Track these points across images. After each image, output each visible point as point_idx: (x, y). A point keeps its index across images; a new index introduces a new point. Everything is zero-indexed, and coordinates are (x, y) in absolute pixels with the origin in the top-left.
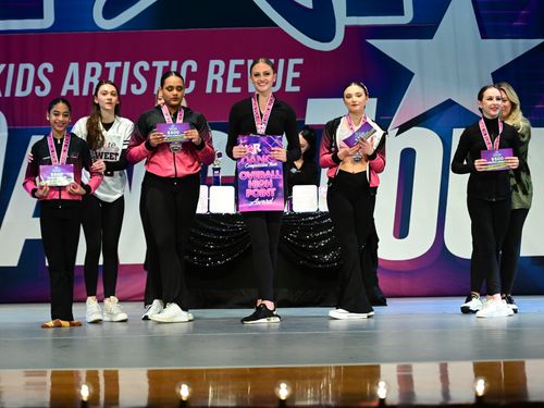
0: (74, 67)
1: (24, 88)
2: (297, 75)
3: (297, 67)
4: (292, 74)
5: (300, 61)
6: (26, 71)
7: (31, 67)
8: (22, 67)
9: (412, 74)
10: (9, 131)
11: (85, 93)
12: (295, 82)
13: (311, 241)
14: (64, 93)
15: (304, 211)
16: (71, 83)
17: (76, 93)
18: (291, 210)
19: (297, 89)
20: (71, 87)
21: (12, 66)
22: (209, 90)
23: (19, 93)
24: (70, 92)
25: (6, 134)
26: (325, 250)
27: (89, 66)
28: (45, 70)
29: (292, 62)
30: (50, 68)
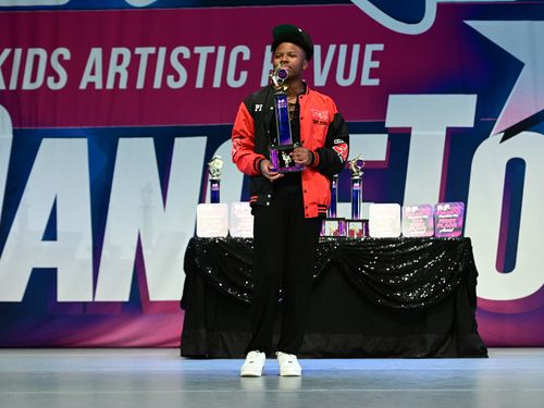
0: (96, 54)
1: (33, 79)
2: (376, 64)
3: (375, 55)
4: (369, 64)
5: (380, 47)
6: (37, 58)
7: (42, 53)
8: (32, 52)
9: (521, 65)
10: (15, 132)
11: (110, 85)
12: (373, 73)
13: (392, 275)
14: (83, 86)
15: (383, 237)
16: (93, 73)
17: (99, 86)
18: (367, 234)
19: (376, 82)
20: (92, 79)
21: (18, 52)
22: (264, 83)
23: (27, 85)
24: (91, 85)
25: (11, 136)
26: (410, 286)
27: (115, 52)
28: (60, 57)
29: (370, 48)
30: (67, 54)
